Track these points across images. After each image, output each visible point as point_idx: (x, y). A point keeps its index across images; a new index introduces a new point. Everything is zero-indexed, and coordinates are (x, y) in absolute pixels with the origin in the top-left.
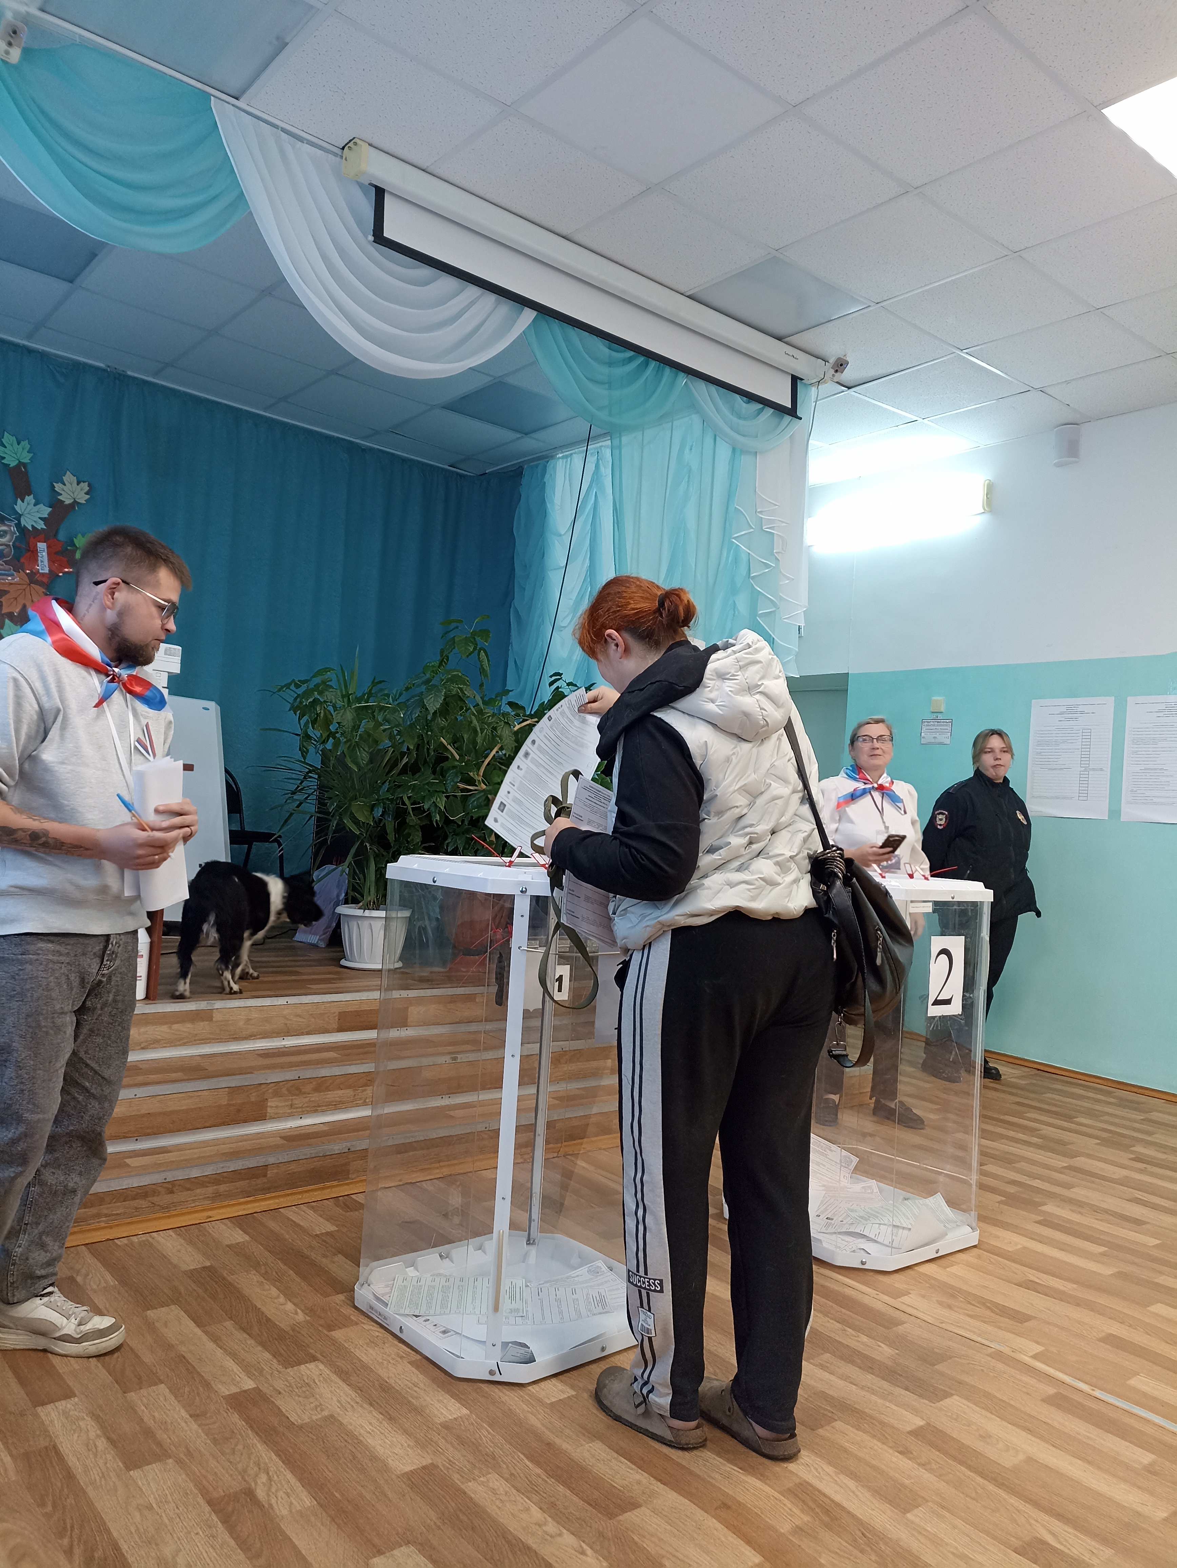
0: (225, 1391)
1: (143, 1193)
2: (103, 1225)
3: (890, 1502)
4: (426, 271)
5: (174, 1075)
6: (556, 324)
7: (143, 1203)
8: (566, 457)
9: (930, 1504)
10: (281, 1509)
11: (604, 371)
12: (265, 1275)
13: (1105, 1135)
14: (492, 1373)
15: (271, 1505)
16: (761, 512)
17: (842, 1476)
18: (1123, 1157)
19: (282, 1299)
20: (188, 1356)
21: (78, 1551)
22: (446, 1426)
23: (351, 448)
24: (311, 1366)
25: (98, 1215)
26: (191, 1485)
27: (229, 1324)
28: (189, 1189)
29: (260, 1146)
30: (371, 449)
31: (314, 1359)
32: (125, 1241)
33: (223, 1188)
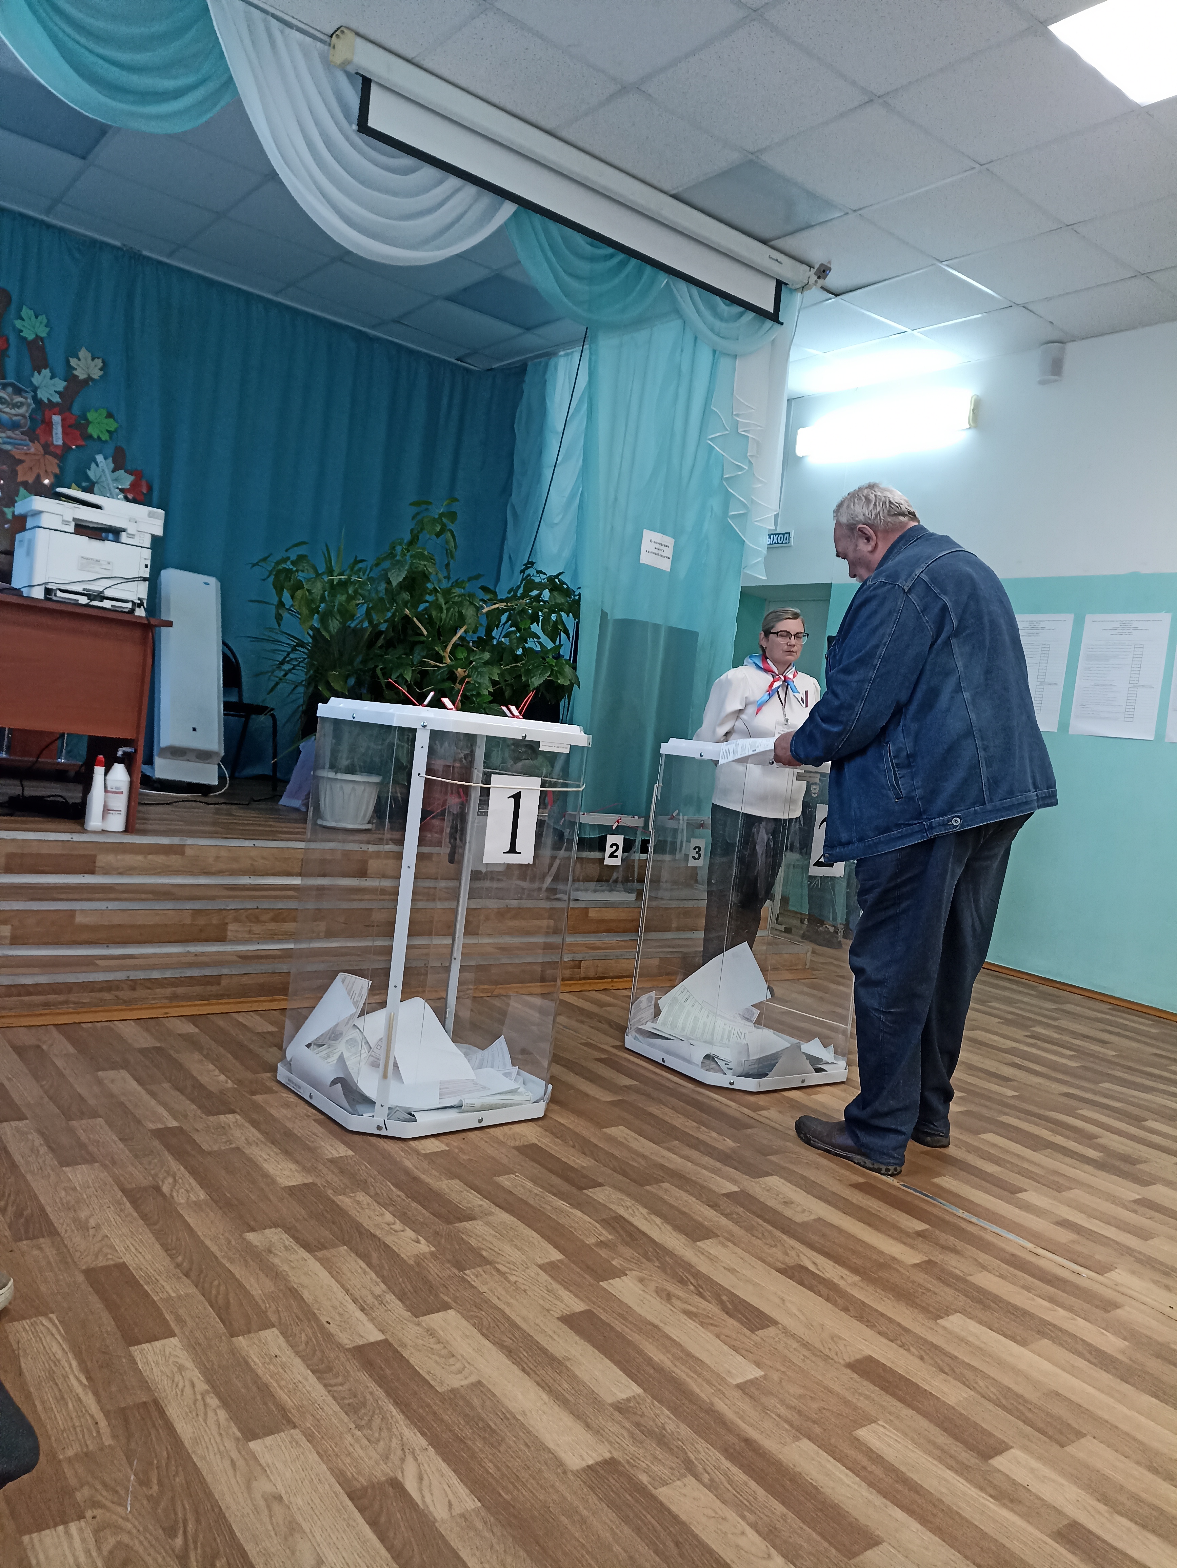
0: (152, 1126)
1: (108, 986)
2: (71, 1010)
3: (686, 1235)
4: (408, 161)
5: (144, 896)
6: (537, 219)
7: (107, 996)
8: (567, 355)
9: (721, 1238)
10: (180, 1198)
11: (584, 267)
12: (207, 1056)
13: (1010, 1017)
14: (379, 1128)
15: (173, 1197)
16: (737, 415)
17: (653, 1216)
18: (1020, 1034)
19: (217, 1072)
20: (128, 1105)
21: (11, 1210)
22: (332, 1161)
23: (359, 336)
24: (230, 1116)
25: (66, 1002)
26: (110, 1179)
27: (166, 1085)
28: (149, 988)
29: (220, 961)
30: (378, 339)
31: (233, 1112)
32: (90, 1025)
33: (180, 990)
